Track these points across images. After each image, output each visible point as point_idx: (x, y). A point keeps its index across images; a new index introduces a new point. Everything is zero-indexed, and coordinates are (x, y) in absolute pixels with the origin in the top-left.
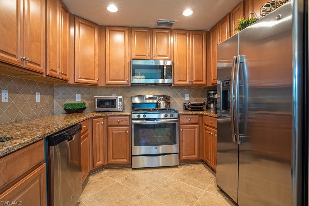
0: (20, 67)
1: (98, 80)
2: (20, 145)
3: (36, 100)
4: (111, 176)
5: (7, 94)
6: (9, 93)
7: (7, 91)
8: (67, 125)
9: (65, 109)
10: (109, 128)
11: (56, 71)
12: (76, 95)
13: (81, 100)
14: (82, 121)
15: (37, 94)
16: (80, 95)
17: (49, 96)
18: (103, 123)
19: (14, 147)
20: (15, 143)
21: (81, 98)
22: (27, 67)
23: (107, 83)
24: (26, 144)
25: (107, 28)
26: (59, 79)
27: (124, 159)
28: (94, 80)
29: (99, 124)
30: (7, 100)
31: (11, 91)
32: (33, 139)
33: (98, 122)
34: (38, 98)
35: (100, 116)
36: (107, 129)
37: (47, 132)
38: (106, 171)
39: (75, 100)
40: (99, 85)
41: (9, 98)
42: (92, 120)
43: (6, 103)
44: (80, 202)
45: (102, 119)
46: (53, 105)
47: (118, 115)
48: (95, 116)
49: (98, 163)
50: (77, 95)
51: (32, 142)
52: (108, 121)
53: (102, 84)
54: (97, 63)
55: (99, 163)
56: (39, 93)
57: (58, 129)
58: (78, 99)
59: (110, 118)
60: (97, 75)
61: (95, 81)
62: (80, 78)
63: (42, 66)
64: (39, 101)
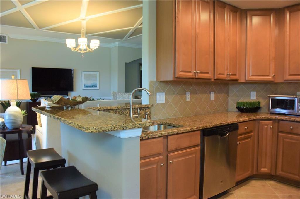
0: (193, 79)
1: (274, 76)
2: (184, 130)
3: (210, 98)
4: (274, 188)
5: (190, 95)
6: (191, 94)
7: (190, 93)
8: (222, 123)
9: (237, 107)
10: (279, 134)
11: (223, 74)
12: (250, 93)
13: (256, 99)
14: (241, 121)
15: (212, 93)
16: (255, 93)
17: (223, 94)
18: (271, 126)
19: (181, 131)
20: (182, 129)
21: (256, 97)
22: (198, 77)
23: (285, 79)
24: (187, 131)
25: (286, 10)
26: (227, 80)
27: (295, 174)
28: (268, 76)
29: (267, 128)
30: (189, 100)
31: (193, 93)
32: (192, 129)
33: (266, 125)
34: (213, 96)
35: (268, 118)
36: (278, 135)
37: (202, 126)
38: (272, 182)
39: (250, 98)
40: (276, 81)
41: (191, 98)
42: (259, 122)
43: (189, 101)
44: (232, 194)
45: (271, 122)
46: (227, 103)
47: (291, 120)
48: (262, 118)
49: (262, 169)
50: (252, 92)
51: (191, 130)
52: (278, 125)
53: (279, 80)
54: (273, 55)
55: (264, 170)
56: (214, 92)
57: (212, 125)
58: (253, 97)
59: (281, 122)
60: (272, 70)
61: (270, 78)
62: (252, 76)
63: (210, 73)
64: (214, 99)
